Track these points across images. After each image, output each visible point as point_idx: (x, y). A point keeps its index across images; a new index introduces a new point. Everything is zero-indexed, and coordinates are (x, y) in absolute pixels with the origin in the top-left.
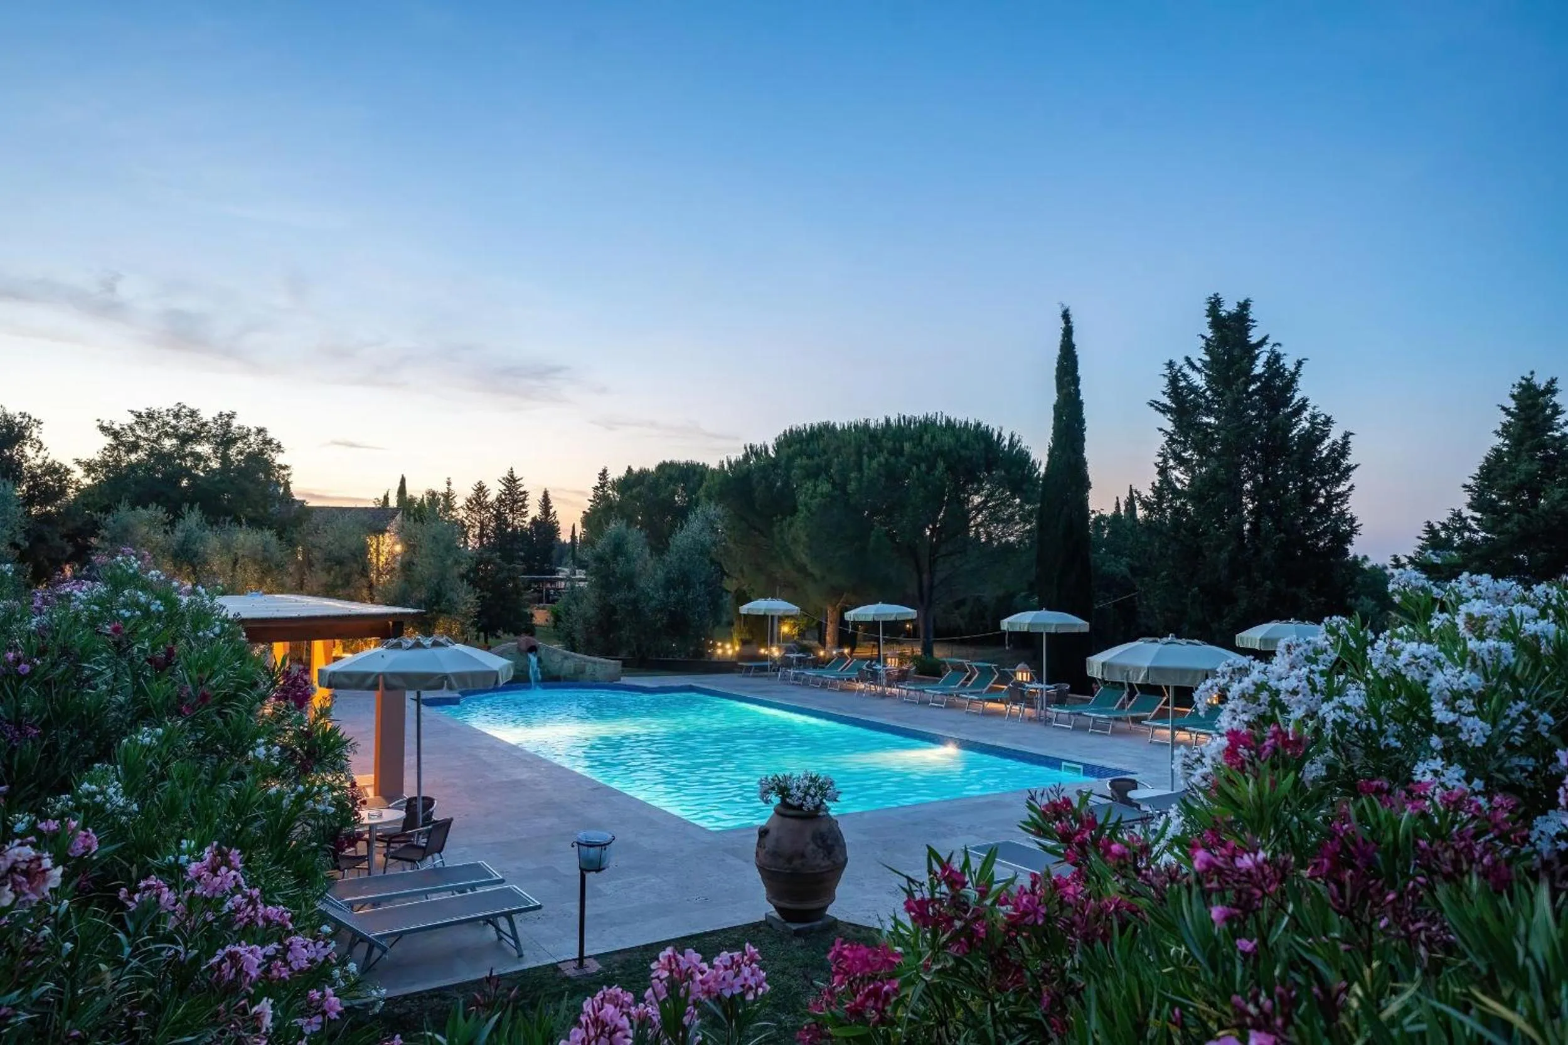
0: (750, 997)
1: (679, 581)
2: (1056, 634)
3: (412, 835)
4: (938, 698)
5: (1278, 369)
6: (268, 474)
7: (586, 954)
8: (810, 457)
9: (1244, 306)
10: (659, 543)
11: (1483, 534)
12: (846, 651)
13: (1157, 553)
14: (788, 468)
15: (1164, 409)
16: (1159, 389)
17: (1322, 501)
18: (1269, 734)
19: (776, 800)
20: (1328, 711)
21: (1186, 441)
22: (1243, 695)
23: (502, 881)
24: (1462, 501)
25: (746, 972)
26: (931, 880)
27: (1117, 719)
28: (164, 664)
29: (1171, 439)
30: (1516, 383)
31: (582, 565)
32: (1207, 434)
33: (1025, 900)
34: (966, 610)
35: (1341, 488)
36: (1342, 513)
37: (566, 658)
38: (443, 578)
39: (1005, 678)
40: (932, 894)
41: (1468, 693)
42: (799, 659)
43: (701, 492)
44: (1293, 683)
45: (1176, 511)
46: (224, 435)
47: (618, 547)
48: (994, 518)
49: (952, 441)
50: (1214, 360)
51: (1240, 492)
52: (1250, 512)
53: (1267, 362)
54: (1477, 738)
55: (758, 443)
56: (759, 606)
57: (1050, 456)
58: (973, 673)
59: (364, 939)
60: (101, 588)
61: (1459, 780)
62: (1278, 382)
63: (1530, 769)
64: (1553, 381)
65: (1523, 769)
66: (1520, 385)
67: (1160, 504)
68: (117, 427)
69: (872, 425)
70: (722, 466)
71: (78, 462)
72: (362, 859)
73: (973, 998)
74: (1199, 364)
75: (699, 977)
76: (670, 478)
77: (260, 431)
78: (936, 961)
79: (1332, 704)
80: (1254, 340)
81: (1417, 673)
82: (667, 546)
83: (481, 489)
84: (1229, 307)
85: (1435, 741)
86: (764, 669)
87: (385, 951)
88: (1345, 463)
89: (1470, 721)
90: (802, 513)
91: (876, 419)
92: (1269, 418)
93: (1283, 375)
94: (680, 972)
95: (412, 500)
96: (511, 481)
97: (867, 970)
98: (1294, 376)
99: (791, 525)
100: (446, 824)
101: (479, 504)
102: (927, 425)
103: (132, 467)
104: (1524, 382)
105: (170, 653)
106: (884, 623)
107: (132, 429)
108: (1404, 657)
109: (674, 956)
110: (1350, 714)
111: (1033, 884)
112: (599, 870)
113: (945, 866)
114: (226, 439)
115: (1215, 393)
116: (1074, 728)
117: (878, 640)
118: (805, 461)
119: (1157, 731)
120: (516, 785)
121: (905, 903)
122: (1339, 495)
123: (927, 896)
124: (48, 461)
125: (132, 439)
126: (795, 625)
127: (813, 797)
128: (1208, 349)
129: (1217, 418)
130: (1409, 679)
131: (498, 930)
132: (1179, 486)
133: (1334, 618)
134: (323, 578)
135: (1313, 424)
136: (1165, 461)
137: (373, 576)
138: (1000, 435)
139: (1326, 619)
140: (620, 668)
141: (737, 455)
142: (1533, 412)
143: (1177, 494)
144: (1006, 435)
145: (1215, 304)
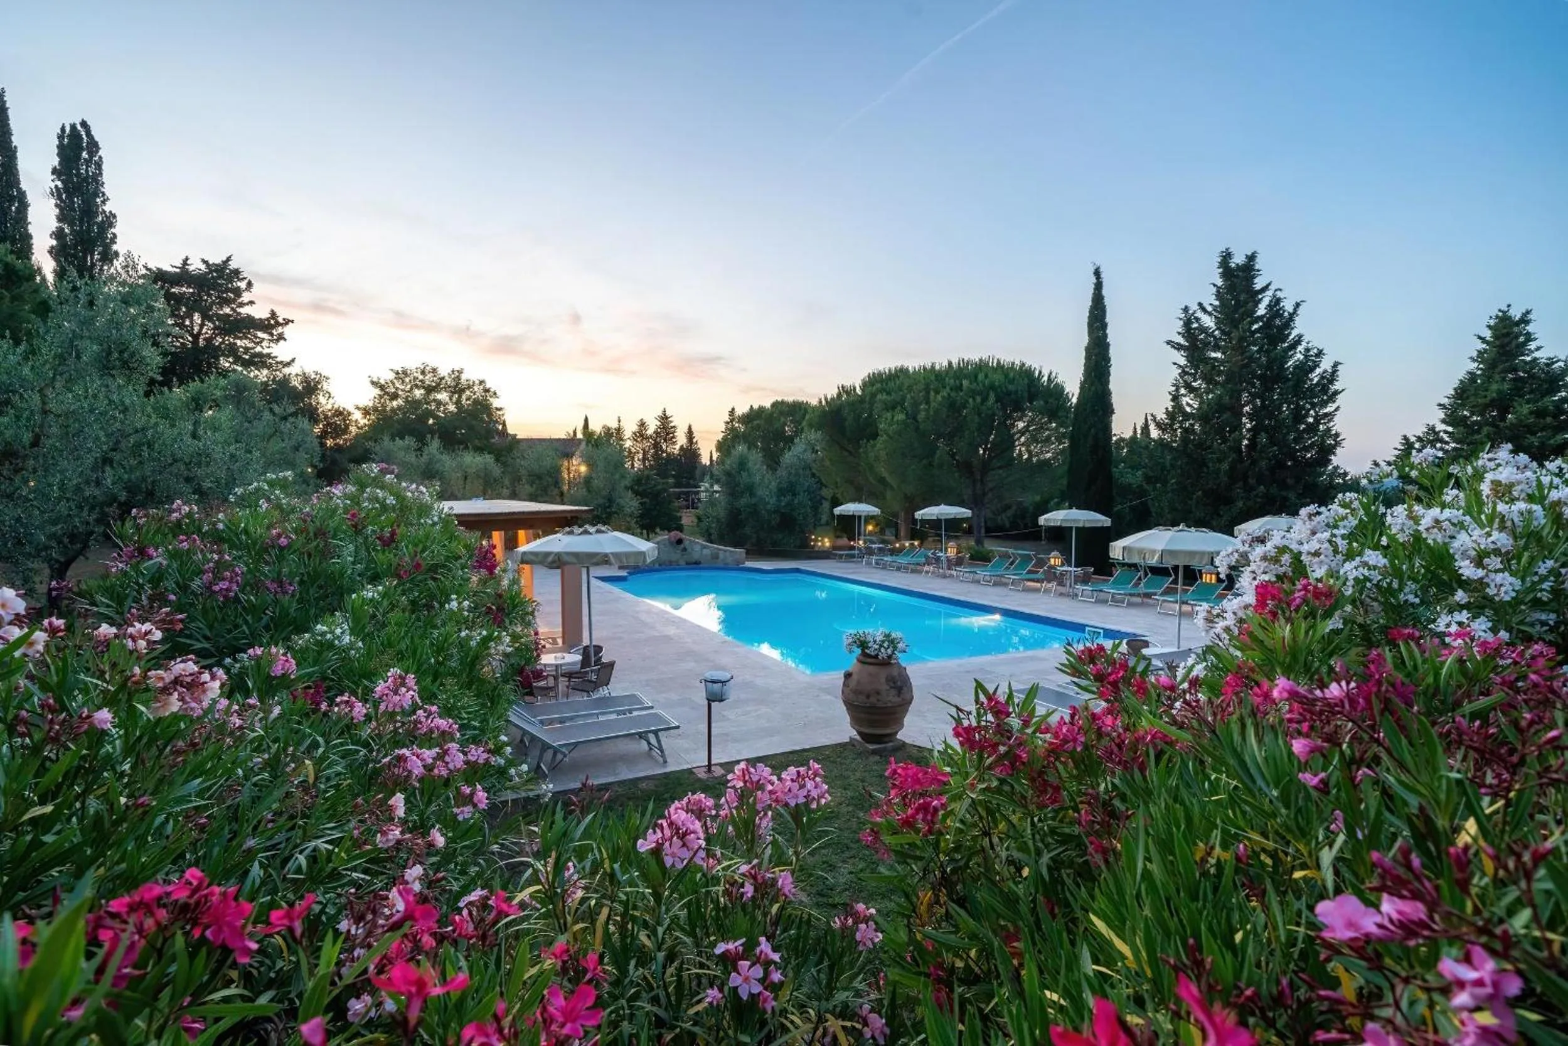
0: (814, 806)
1: (788, 489)
2: (1084, 528)
3: (587, 673)
4: (988, 578)
5: (1278, 310)
6: (490, 415)
7: (713, 762)
8: (888, 393)
9: (1252, 258)
10: (773, 460)
11: (1453, 445)
12: (916, 543)
13: (1168, 464)
14: (872, 404)
15: (1178, 347)
16: (1174, 330)
17: (1311, 420)
18: (1299, 587)
19: (858, 651)
20: (1351, 570)
21: (1196, 373)
22: (1264, 558)
23: (652, 707)
24: (1436, 418)
25: (810, 785)
26: (978, 710)
27: (1131, 595)
28: (389, 542)
29: (1183, 371)
30: (1493, 315)
31: (718, 481)
32: (1214, 367)
33: (1064, 730)
34: (1010, 513)
35: (1330, 408)
36: (1329, 430)
37: (705, 547)
38: (613, 489)
39: (1041, 563)
40: (979, 722)
41: (1497, 552)
42: (880, 549)
43: (804, 423)
44: (1314, 545)
45: (1186, 431)
46: (456, 386)
47: (742, 464)
48: (1034, 439)
49: (1002, 378)
50: (1222, 304)
51: (1242, 415)
52: (1248, 430)
53: (1269, 306)
54: (1506, 593)
55: (848, 383)
56: (849, 508)
57: (1082, 388)
58: (1016, 558)
59: (550, 747)
60: (351, 488)
61: (1485, 631)
62: (1278, 322)
63: (1551, 623)
64: (1528, 312)
65: (1543, 623)
66: (1497, 317)
67: (1171, 425)
68: (382, 382)
69: (937, 367)
70: (820, 402)
71: (358, 408)
72: (551, 689)
73: (1014, 812)
74: (1209, 309)
75: (770, 787)
76: (781, 413)
77: (481, 382)
78: (981, 780)
79: (1354, 564)
80: (1258, 287)
81: (1440, 536)
82: (778, 463)
83: (642, 424)
84: (1238, 259)
85: (1460, 596)
86: (853, 556)
87: (565, 756)
88: (1333, 388)
89: (1499, 578)
90: (882, 438)
91: (941, 362)
92: (1268, 352)
93: (1282, 315)
94: (752, 783)
95: (592, 434)
96: (664, 419)
97: (918, 787)
98: (1292, 316)
99: (874, 446)
100: (611, 665)
101: (642, 435)
102: (982, 367)
103: (393, 410)
104: (1500, 314)
105: (393, 534)
106: (946, 520)
107: (393, 384)
108: (1426, 522)
109: (747, 770)
110: (1372, 572)
111: (1072, 716)
112: (721, 700)
113: (990, 698)
114: (457, 388)
115: (1223, 332)
116: (1096, 602)
117: (940, 536)
118: (884, 397)
119: (1165, 604)
120: (667, 639)
121: (954, 729)
122: (1326, 415)
123: (974, 724)
124: (336, 406)
125: (393, 390)
126: (877, 525)
127: (886, 649)
128: (1219, 295)
129: (1223, 353)
130: (1430, 541)
131: (649, 743)
132: (1188, 409)
133: (1348, 494)
134: (528, 489)
135: (1306, 356)
136: (1177, 390)
137: (566, 488)
138: (1040, 372)
139: (1340, 496)
140: (744, 555)
141: (832, 392)
142: (1506, 340)
143: (1187, 416)
144: (1046, 373)
145: (1226, 256)
